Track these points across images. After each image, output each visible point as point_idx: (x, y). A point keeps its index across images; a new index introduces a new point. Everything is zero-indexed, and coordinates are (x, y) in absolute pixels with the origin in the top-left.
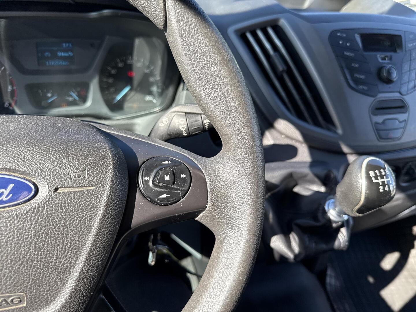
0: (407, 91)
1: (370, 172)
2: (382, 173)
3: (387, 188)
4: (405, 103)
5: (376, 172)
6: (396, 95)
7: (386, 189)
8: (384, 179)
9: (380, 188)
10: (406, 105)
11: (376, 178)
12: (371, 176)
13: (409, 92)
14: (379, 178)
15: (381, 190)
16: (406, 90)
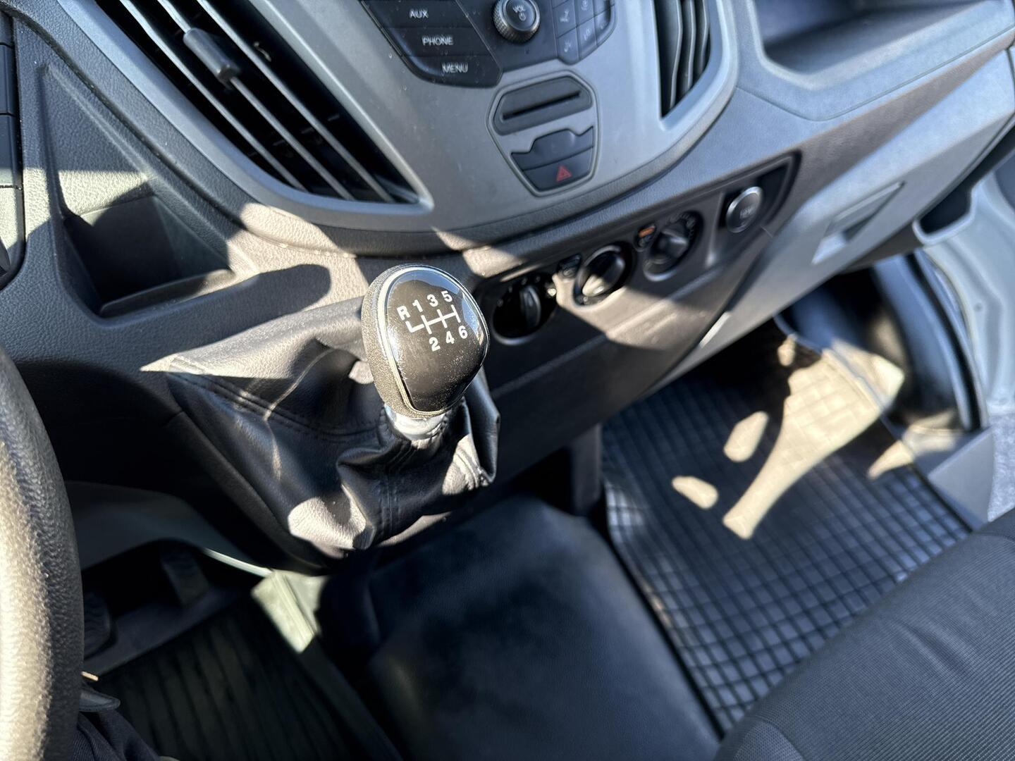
0: (580, 50)
1: (399, 309)
2: (431, 304)
3: (451, 336)
4: (582, 82)
5: (414, 304)
6: (552, 68)
7: (448, 341)
8: (438, 316)
9: (431, 342)
10: (582, 85)
11: (416, 320)
12: (403, 318)
13: (583, 53)
14: (423, 317)
15: (435, 348)
16: (577, 50)
